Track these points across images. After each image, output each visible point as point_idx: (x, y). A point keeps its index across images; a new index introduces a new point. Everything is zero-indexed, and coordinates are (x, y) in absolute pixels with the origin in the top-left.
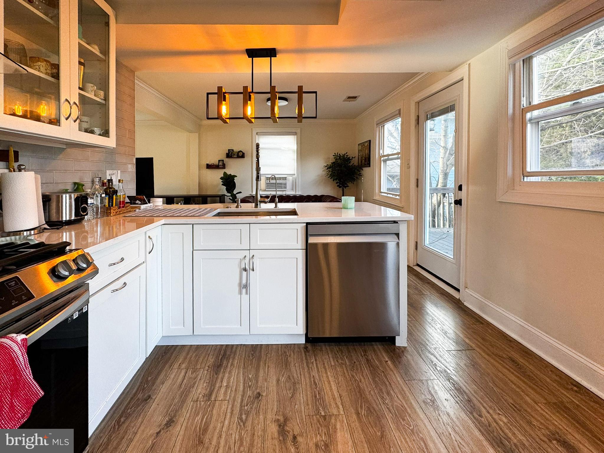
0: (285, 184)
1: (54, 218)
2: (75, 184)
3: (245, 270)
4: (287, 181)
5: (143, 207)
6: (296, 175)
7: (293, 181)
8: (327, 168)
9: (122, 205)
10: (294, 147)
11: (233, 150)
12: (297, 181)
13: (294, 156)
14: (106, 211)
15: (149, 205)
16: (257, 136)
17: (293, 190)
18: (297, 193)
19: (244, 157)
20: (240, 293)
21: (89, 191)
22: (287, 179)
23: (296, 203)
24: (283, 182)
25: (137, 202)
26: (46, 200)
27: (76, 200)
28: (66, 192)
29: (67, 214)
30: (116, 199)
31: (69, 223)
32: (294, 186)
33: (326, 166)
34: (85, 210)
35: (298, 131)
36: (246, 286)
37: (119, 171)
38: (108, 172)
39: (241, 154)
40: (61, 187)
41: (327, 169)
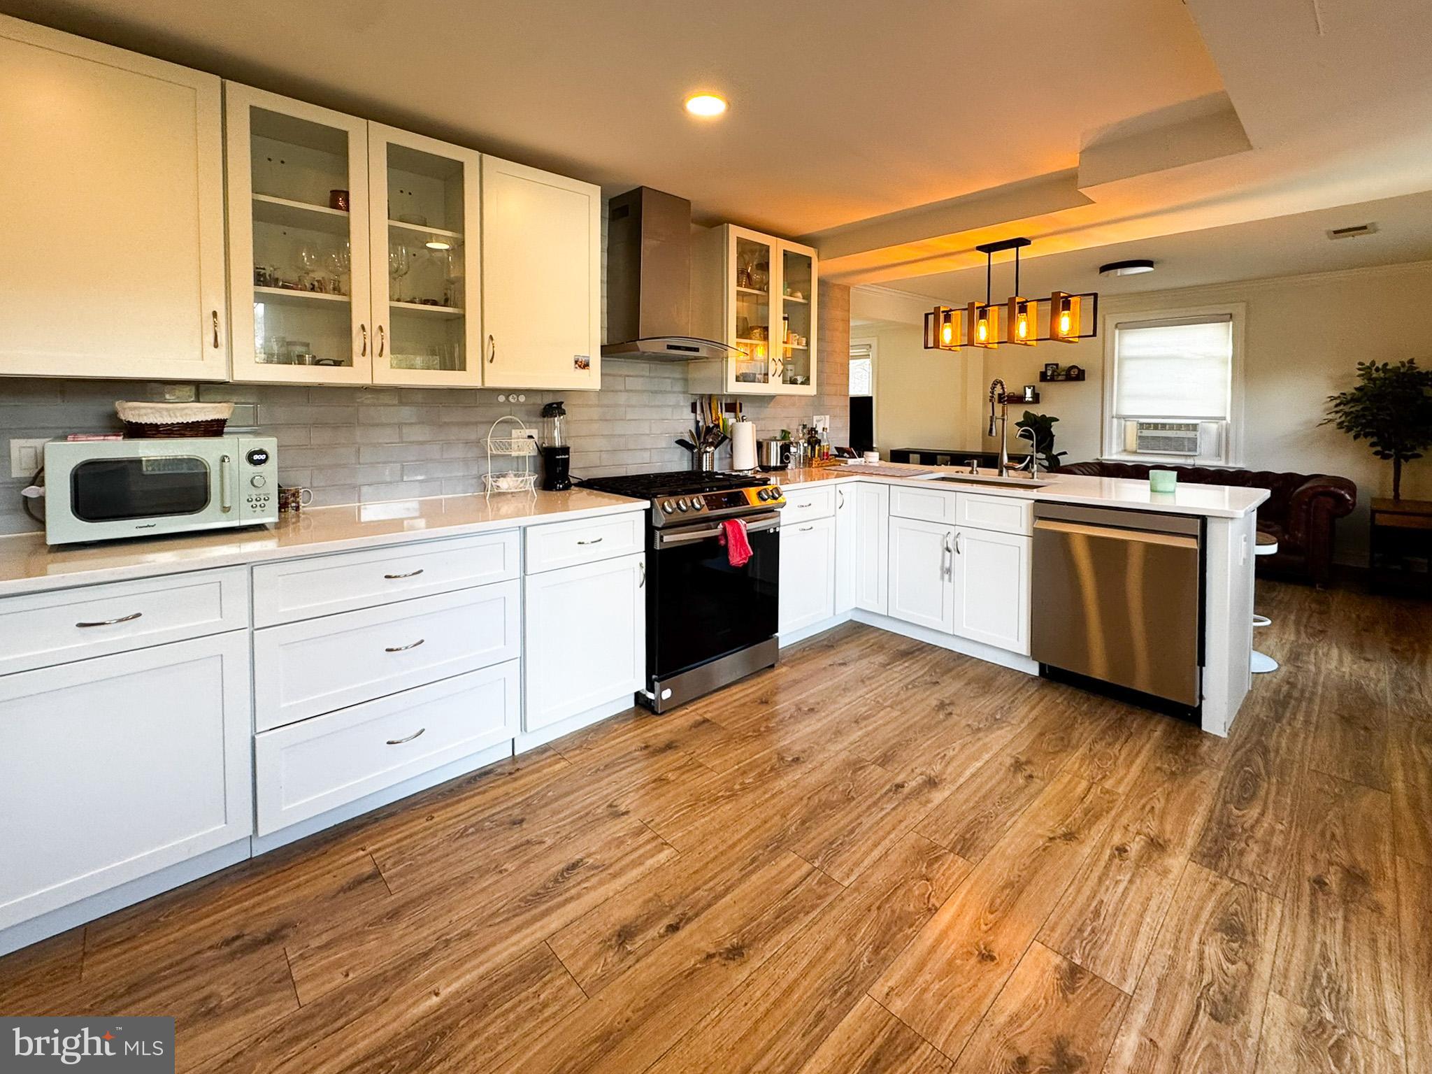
0: (1194, 441)
1: (765, 464)
2: (783, 431)
3: (949, 551)
4: (1198, 434)
5: (851, 461)
6: (1228, 418)
7: (1219, 435)
8: (1335, 402)
9: (825, 456)
10: (1227, 350)
11: (1057, 365)
12: (1232, 435)
13: (1226, 373)
14: (807, 461)
15: (859, 460)
16: (1117, 332)
17: (1219, 455)
18: (1231, 465)
19: (1084, 379)
20: (942, 578)
21: (792, 439)
22: (1199, 428)
23: (1227, 488)
24: (1191, 434)
25: (846, 455)
26: (759, 445)
27: (781, 447)
28: (775, 439)
29: (774, 461)
30: (819, 450)
31: (776, 469)
32: (1224, 444)
33: (1332, 398)
34: (788, 458)
35: (1239, 310)
36: (949, 571)
37: (828, 417)
38: (815, 418)
39: (1074, 372)
40: (771, 435)
41: (1337, 406)
